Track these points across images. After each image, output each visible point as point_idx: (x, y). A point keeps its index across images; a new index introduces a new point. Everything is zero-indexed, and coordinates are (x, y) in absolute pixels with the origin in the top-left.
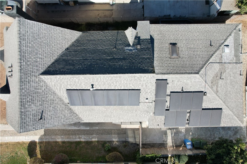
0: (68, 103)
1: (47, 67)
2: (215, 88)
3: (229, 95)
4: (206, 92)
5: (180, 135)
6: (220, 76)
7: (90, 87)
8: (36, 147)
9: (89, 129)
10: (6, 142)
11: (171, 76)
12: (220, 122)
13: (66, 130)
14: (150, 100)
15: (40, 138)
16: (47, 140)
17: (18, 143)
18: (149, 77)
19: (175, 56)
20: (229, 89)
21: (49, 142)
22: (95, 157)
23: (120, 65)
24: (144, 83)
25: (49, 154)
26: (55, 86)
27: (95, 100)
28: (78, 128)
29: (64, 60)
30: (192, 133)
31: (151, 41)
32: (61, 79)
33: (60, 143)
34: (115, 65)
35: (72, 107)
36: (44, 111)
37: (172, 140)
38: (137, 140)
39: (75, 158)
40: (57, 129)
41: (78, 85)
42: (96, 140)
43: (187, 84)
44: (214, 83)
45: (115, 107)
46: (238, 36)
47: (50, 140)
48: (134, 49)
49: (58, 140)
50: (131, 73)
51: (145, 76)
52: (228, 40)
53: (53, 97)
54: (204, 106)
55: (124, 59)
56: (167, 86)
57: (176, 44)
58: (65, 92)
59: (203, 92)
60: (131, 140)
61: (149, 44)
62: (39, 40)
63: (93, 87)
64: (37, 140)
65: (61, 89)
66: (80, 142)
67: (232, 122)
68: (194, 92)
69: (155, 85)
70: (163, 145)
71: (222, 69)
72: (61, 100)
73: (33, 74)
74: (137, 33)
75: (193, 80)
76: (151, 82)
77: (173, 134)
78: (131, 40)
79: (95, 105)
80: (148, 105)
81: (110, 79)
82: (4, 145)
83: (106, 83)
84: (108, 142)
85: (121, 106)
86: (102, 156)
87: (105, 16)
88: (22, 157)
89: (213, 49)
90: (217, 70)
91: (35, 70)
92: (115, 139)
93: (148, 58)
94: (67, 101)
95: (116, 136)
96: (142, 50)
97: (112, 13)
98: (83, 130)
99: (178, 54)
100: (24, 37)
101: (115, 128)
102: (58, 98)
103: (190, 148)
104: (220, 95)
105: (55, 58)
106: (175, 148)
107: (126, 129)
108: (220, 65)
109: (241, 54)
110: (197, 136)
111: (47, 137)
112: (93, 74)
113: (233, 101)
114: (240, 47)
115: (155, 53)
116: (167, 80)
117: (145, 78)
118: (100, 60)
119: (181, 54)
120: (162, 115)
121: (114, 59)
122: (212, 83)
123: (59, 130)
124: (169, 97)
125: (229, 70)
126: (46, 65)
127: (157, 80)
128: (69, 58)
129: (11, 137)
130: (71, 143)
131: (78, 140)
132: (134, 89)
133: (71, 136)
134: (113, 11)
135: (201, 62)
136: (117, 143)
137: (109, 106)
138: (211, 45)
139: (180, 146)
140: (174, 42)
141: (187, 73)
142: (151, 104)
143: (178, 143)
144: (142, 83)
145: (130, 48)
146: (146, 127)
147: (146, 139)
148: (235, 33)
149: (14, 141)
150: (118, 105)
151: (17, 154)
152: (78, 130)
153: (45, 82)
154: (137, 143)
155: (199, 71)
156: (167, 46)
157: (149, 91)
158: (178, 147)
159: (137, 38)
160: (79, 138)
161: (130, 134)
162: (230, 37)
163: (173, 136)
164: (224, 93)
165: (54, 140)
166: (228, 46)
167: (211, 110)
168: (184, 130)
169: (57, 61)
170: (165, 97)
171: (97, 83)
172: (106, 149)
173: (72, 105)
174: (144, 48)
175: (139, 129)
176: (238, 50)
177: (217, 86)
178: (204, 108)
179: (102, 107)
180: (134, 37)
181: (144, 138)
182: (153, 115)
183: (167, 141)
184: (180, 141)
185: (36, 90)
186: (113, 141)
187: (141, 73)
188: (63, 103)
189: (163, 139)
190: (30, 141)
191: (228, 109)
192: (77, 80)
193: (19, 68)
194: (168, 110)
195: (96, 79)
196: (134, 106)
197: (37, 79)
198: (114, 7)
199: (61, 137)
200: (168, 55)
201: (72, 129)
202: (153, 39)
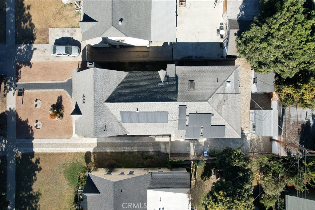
0: (121, 121)
1: (108, 97)
2: (219, 111)
3: (230, 116)
4: (213, 114)
5: (200, 147)
6: (223, 103)
7: (135, 110)
8: (91, 156)
9: (131, 142)
10: (68, 152)
11: (189, 103)
12: (224, 135)
13: (114, 143)
14: (175, 119)
15: (94, 149)
16: (99, 151)
17: (78, 153)
18: (174, 104)
19: (192, 89)
20: (230, 112)
21: (101, 152)
22: (135, 163)
23: (155, 96)
24: (170, 107)
25: (101, 161)
26: (113, 109)
27: (138, 119)
28: (123, 141)
29: (118, 92)
30: (209, 145)
31: (176, 79)
32: (118, 105)
33: (109, 153)
34: (152, 96)
35: (123, 124)
36: (107, 125)
37: (194, 151)
38: (167, 151)
39: (120, 164)
40: (106, 142)
41: (128, 109)
42: (137, 150)
43: (200, 108)
44: (219, 107)
45: (151, 123)
46: (237, 75)
47: (102, 151)
48: (164, 85)
49: (107, 151)
50: (162, 101)
51: (171, 103)
52: (230, 77)
53: (111, 116)
54: (213, 123)
55: (158, 92)
56: (186, 110)
57: (193, 81)
58: (119, 113)
59: (211, 113)
60: (163, 150)
61: (174, 81)
62: (104, 80)
63: (137, 110)
64: (92, 151)
65: (117, 112)
66: (124, 153)
67: (233, 135)
68: (205, 114)
69: (178, 109)
70: (187, 154)
71: (225, 97)
72: (116, 119)
73: (101, 102)
74: (167, 73)
75: (204, 106)
76: (174, 107)
77: (195, 146)
78: (162, 78)
79: (139, 122)
80: (173, 123)
81: (149, 105)
82: (67, 154)
83: (146, 108)
84: (146, 152)
85: (155, 123)
86: (141, 163)
87: (143, 56)
88: (80, 164)
89: (219, 84)
90: (221, 99)
91: (102, 99)
92: (151, 150)
93: (173, 91)
94: (120, 119)
95: (152, 147)
96: (169, 85)
97: (149, 54)
98: (126, 143)
99: (194, 88)
100: (96, 79)
101: (151, 142)
102: (114, 117)
103: (207, 156)
104: (223, 116)
105: (112, 91)
106: (196, 157)
107: (159, 142)
108: (223, 95)
109: (239, 87)
110: (213, 148)
111: (99, 149)
112: (138, 102)
113: (233, 120)
114: (239, 83)
115: (178, 87)
116: (186, 105)
117: (171, 104)
118: (142, 92)
119: (196, 88)
120: (184, 129)
121: (151, 92)
122: (217, 107)
123: (108, 143)
124: (188, 117)
125: (230, 98)
126: (108, 96)
127: (179, 105)
128: (122, 91)
129: (72, 148)
130: (117, 153)
131: (123, 151)
132: (164, 111)
133: (117, 148)
134: (149, 53)
135: (210, 94)
136: (152, 153)
137: (147, 123)
138: (217, 81)
139: (200, 155)
140: (192, 79)
141: (200, 101)
142: (175, 121)
143: (199, 153)
144: (169, 108)
145: (162, 84)
146: (174, 141)
147: (174, 150)
148: (235, 73)
149: (75, 151)
150: (154, 122)
151: (77, 161)
152: (123, 143)
153: (107, 107)
154: (168, 153)
155: (208, 100)
156: (187, 82)
157: (174, 113)
158: (198, 156)
159: (167, 76)
160: (124, 149)
161: (162, 146)
162: (232, 75)
163: (195, 147)
164: (226, 114)
165: (105, 151)
166: (230, 81)
167: (218, 126)
168: (203, 143)
169: (114, 93)
170: (185, 117)
171: (140, 108)
172: (144, 157)
173: (123, 122)
174: (171, 84)
175: (169, 142)
176: (237, 84)
177: (221, 110)
178: (213, 125)
179: (143, 123)
180: (164, 76)
181: (173, 149)
182: (178, 130)
183: (190, 152)
184: (200, 151)
185: (102, 112)
186: (150, 152)
187: (168, 101)
188: (117, 121)
189: (187, 150)
190: (86, 151)
191: (229, 126)
192: (128, 106)
193: (94, 99)
194: (188, 126)
195: (140, 105)
196: (164, 123)
197: (103, 105)
198: (150, 50)
199: (110, 149)
200: (187, 88)
201: (119, 142)
202: (178, 77)
